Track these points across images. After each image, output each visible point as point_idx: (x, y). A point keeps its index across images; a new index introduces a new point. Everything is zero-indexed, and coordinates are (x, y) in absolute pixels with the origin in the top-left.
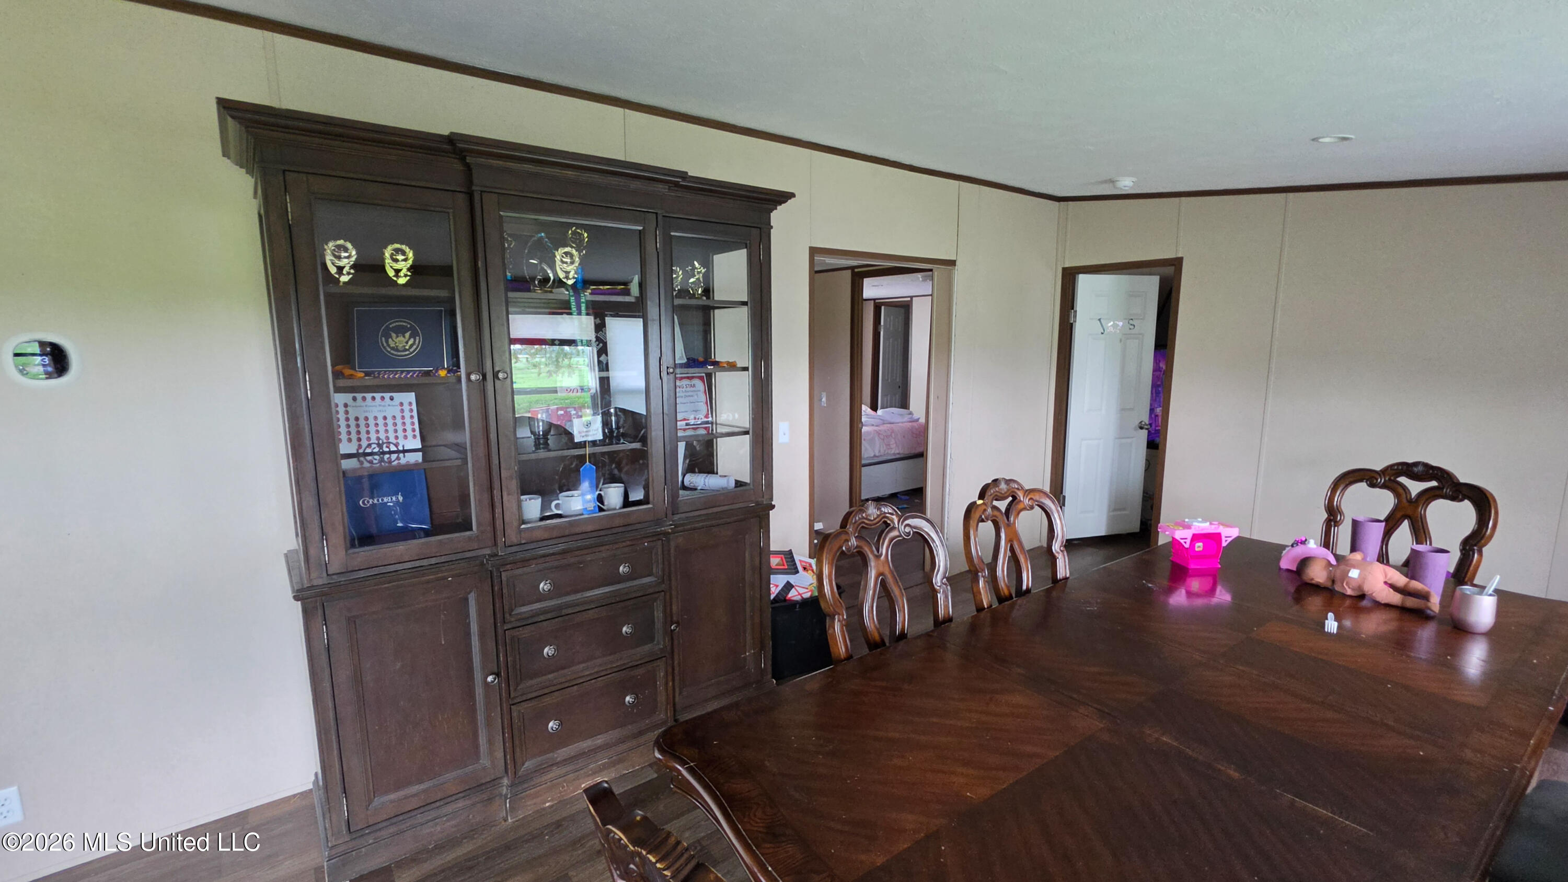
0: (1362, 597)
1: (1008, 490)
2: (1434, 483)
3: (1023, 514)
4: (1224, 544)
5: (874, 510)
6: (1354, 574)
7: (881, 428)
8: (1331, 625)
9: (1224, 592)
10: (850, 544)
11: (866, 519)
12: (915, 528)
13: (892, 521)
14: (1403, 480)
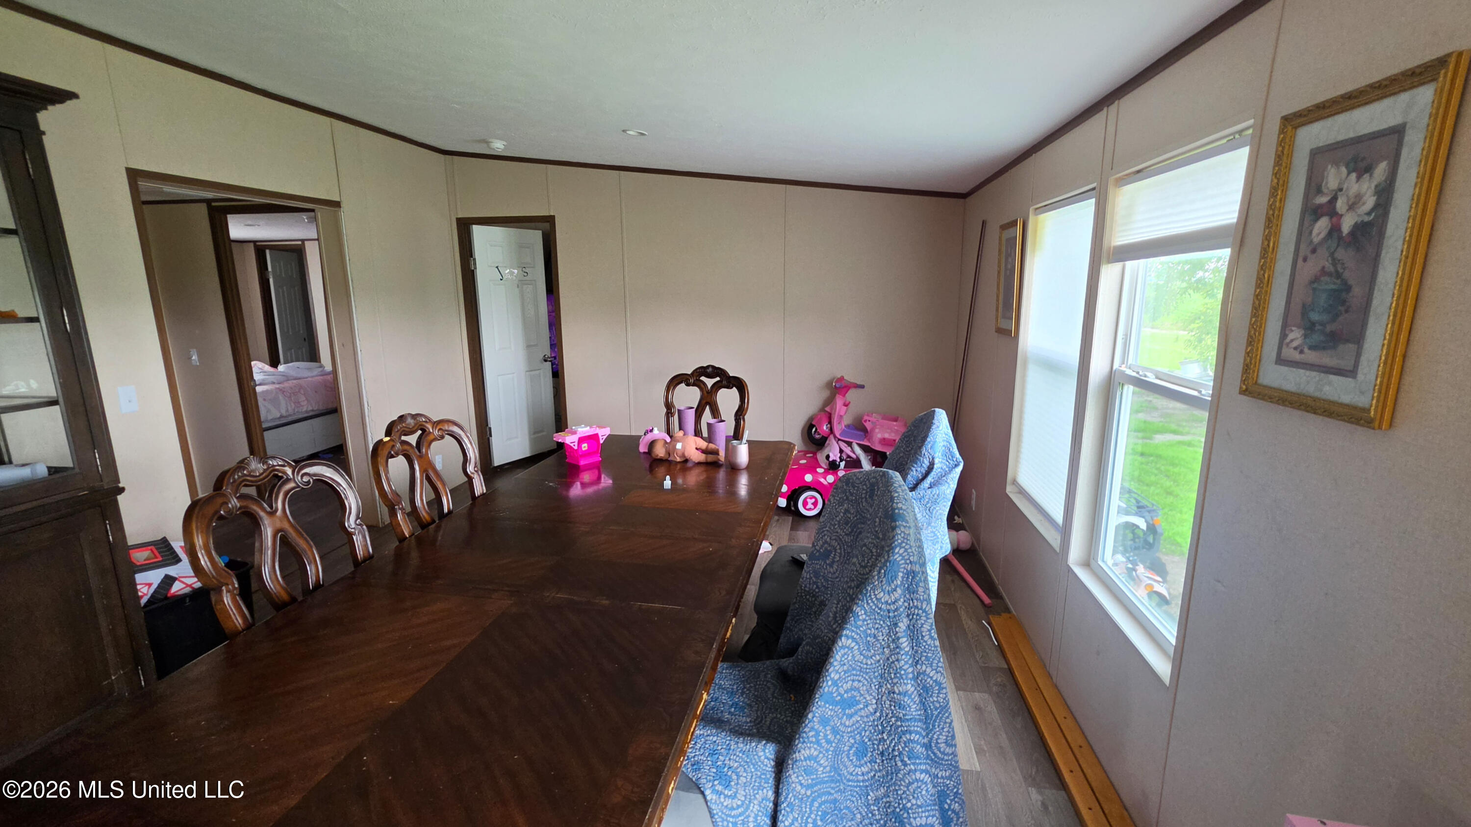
0: (686, 461)
1: (416, 424)
2: (718, 379)
3: (434, 444)
4: (602, 442)
5: (259, 465)
6: (679, 446)
7: (286, 385)
8: (668, 483)
9: (607, 478)
10: (230, 506)
11: (250, 475)
12: (315, 475)
13: (285, 473)
14: (703, 378)
